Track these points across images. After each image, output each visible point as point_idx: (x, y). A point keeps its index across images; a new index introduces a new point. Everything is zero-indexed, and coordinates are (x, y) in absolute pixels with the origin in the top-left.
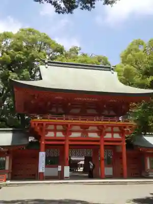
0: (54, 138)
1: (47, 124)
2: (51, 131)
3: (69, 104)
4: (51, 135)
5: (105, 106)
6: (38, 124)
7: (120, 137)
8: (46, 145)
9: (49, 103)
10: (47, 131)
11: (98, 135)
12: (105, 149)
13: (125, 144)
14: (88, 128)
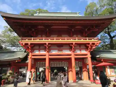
1: (31, 44)
2: (37, 49)
5: (73, 30)
7: (86, 52)
11: (70, 51)
13: (90, 56)
14: (63, 47)
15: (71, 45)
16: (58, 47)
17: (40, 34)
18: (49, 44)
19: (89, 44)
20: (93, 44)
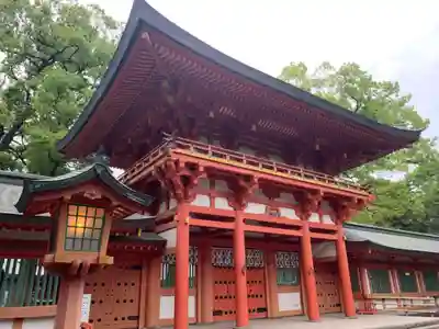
0: (210, 212)
2: (203, 192)
4: (201, 202)
6: (187, 164)
7: (332, 223)
11: (297, 214)
14: (279, 197)
19: (350, 199)
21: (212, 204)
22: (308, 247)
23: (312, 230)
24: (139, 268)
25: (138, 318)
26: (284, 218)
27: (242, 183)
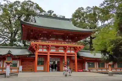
0: (42, 52)
1: (39, 45)
2: (41, 48)
3: (50, 35)
4: (40, 50)
5: (68, 37)
6: (35, 45)
7: (74, 52)
8: (38, 55)
9: (40, 34)
10: (39, 48)
11: (64, 51)
12: (67, 58)
13: (77, 55)
14: (59, 48)
15: (65, 47)
16: (56, 48)
17: (42, 37)
18: (51, 46)
19: (77, 47)
20: (80, 48)
21: (43, 50)
22: (66, 57)
23: (67, 54)
24: (32, 61)
25: (32, 70)
26: (60, 52)
27: (48, 46)
